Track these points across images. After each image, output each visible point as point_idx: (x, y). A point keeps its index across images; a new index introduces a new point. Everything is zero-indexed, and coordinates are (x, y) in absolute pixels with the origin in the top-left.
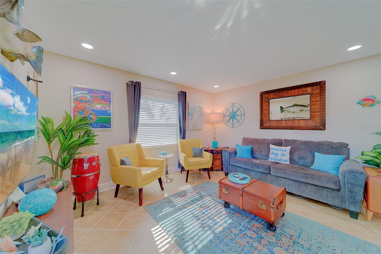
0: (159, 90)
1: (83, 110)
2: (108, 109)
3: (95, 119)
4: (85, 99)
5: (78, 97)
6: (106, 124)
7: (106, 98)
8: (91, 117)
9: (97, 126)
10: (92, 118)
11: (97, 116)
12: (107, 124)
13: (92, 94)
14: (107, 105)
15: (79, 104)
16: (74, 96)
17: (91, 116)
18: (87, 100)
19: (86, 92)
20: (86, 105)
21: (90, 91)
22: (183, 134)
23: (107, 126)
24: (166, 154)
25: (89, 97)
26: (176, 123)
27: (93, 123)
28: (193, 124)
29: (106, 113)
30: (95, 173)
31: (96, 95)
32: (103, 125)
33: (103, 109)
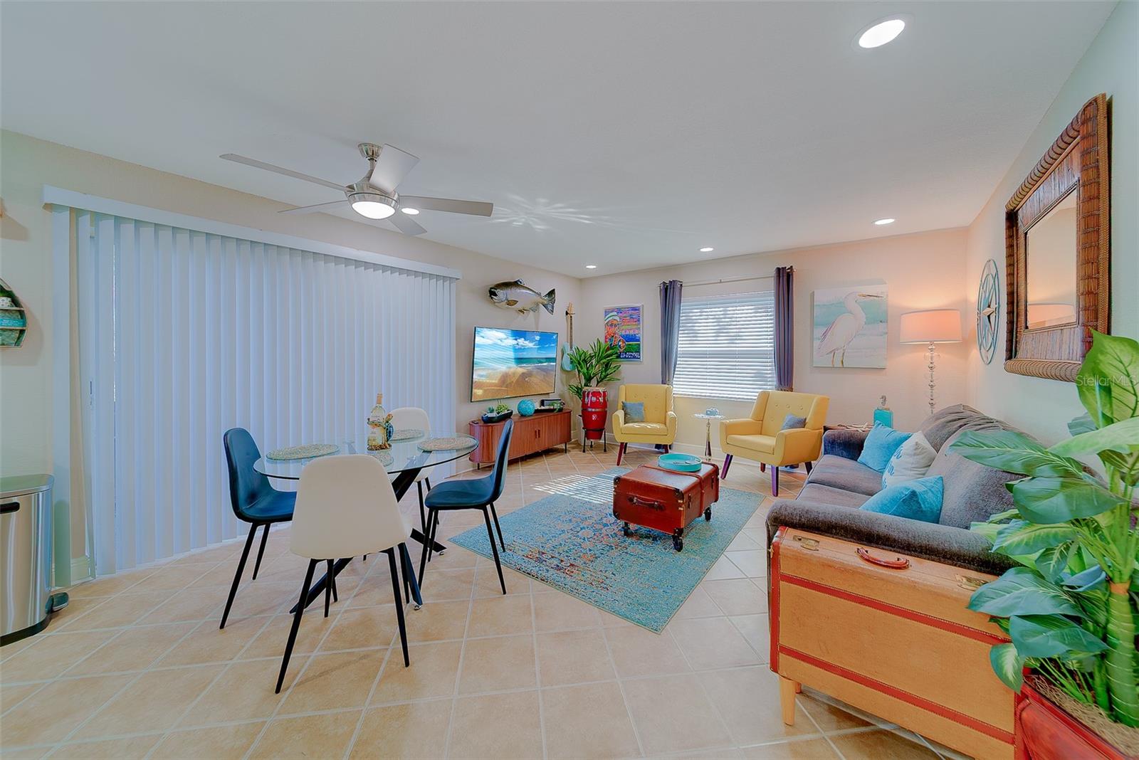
0: (721, 282)
1: (613, 337)
2: (637, 332)
3: (624, 347)
4: (615, 322)
5: (609, 321)
7: (635, 316)
8: (621, 345)
11: (626, 343)
12: (636, 354)
13: (620, 314)
14: (637, 326)
15: (610, 329)
16: (605, 321)
17: (620, 343)
18: (617, 323)
19: (615, 313)
20: (615, 330)
21: (619, 311)
22: (786, 377)
23: (636, 356)
24: (712, 413)
25: (617, 318)
26: (769, 351)
27: (622, 353)
28: (833, 352)
29: (634, 338)
30: (597, 410)
31: (625, 315)
32: (631, 355)
33: (632, 333)
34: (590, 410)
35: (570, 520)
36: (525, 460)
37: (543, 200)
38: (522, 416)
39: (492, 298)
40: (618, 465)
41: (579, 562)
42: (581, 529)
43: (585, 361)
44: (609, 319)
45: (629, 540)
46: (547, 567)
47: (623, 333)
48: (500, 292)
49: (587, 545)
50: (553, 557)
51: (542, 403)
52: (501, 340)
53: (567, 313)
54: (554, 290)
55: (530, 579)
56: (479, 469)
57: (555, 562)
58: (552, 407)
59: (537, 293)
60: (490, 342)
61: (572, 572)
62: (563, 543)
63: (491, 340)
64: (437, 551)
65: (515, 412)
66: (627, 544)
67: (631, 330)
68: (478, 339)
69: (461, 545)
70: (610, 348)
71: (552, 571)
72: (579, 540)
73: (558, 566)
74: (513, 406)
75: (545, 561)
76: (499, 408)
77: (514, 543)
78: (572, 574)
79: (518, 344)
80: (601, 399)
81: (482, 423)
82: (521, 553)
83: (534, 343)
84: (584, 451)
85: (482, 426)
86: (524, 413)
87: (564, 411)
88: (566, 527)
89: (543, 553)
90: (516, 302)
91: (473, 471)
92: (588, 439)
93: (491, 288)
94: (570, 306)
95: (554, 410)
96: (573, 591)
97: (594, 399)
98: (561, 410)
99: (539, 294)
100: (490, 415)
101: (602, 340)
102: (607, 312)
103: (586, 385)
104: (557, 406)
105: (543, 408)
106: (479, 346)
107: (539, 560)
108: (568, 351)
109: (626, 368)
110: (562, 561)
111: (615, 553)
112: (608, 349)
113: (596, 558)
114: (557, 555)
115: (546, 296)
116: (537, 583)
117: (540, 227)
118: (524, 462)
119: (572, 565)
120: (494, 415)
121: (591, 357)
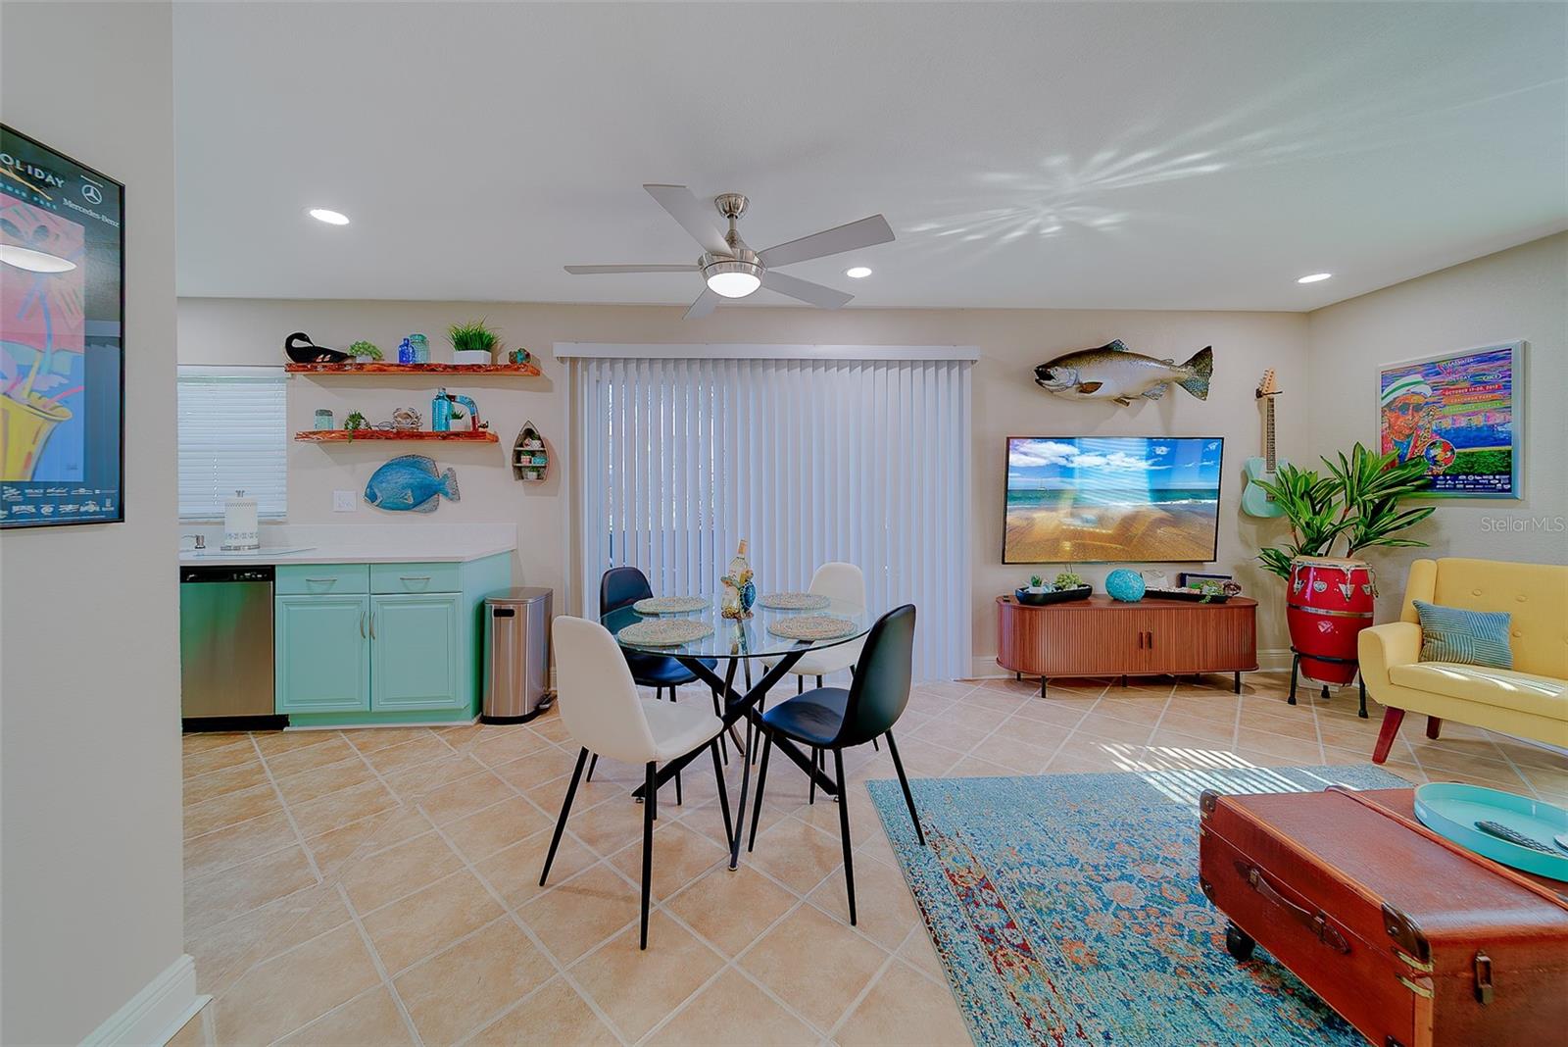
1: (1408, 436)
2: (1498, 418)
3: (1447, 461)
4: (1416, 399)
5: (1395, 399)
6: (1491, 477)
7: (1491, 377)
8: (1435, 456)
9: (1455, 485)
10: (1438, 458)
11: (1456, 450)
12: (1494, 478)
13: (1437, 379)
14: (1497, 405)
15: (1398, 418)
16: (1383, 399)
17: (1433, 453)
18: (1422, 401)
19: (1418, 378)
20: (1416, 419)
21: (1433, 369)
23: (1495, 485)
25: (1427, 390)
27: (1439, 475)
29: (1489, 436)
30: (1333, 613)
31: (1452, 378)
32: (1476, 482)
33: (1478, 421)
34: (1312, 610)
35: (1113, 845)
36: (1125, 685)
37: (1056, 161)
38: (1116, 600)
39: (1041, 384)
40: (1380, 758)
41: (1045, 953)
42: (1123, 877)
43: (1307, 494)
44: (1394, 395)
45: (1237, 974)
46: (968, 921)
47: (1447, 424)
48: (1061, 375)
49: (1105, 922)
50: (999, 905)
51: (1182, 580)
52: (1067, 458)
53: (1259, 394)
54: (1209, 349)
55: (918, 925)
56: (1019, 679)
57: (995, 918)
58: (1197, 591)
59: (1163, 362)
60: (1042, 462)
61: (1010, 964)
62: (1049, 886)
63: (1045, 458)
64: (829, 794)
65: (1100, 589)
66: (1221, 981)
67: (1474, 414)
68: (1012, 457)
69: (874, 799)
70: (1401, 462)
71: (972, 935)
72: (1092, 900)
73: (992, 930)
74: (1098, 579)
75: (977, 905)
76: (1061, 579)
77: (954, 837)
78: (1005, 969)
79: (1108, 464)
80: (1346, 589)
81: (1017, 603)
82: (948, 862)
83: (1150, 462)
84: (1292, 701)
85: (1014, 607)
86: (1118, 596)
87: (1229, 603)
88: (1093, 855)
89: (988, 886)
90: (1096, 386)
91: (1010, 681)
92: (1306, 674)
93: (1038, 367)
94: (1270, 375)
95: (1201, 597)
96: (975, 1010)
97: (1321, 586)
98: (1216, 600)
99: (1169, 363)
100: (1032, 590)
101: (1372, 445)
102: (1387, 378)
103: (1303, 552)
104: (1210, 590)
105: (1184, 590)
106: (1018, 469)
107: (968, 896)
108: (1260, 472)
109: (1454, 514)
110: (1011, 925)
111: (1164, 984)
112: (1392, 465)
113: (1098, 966)
114: (1010, 906)
115: (1186, 364)
116: (925, 939)
117: (1105, 221)
118: (1116, 689)
119: (1024, 948)
120: (1041, 590)
121: (1332, 488)
